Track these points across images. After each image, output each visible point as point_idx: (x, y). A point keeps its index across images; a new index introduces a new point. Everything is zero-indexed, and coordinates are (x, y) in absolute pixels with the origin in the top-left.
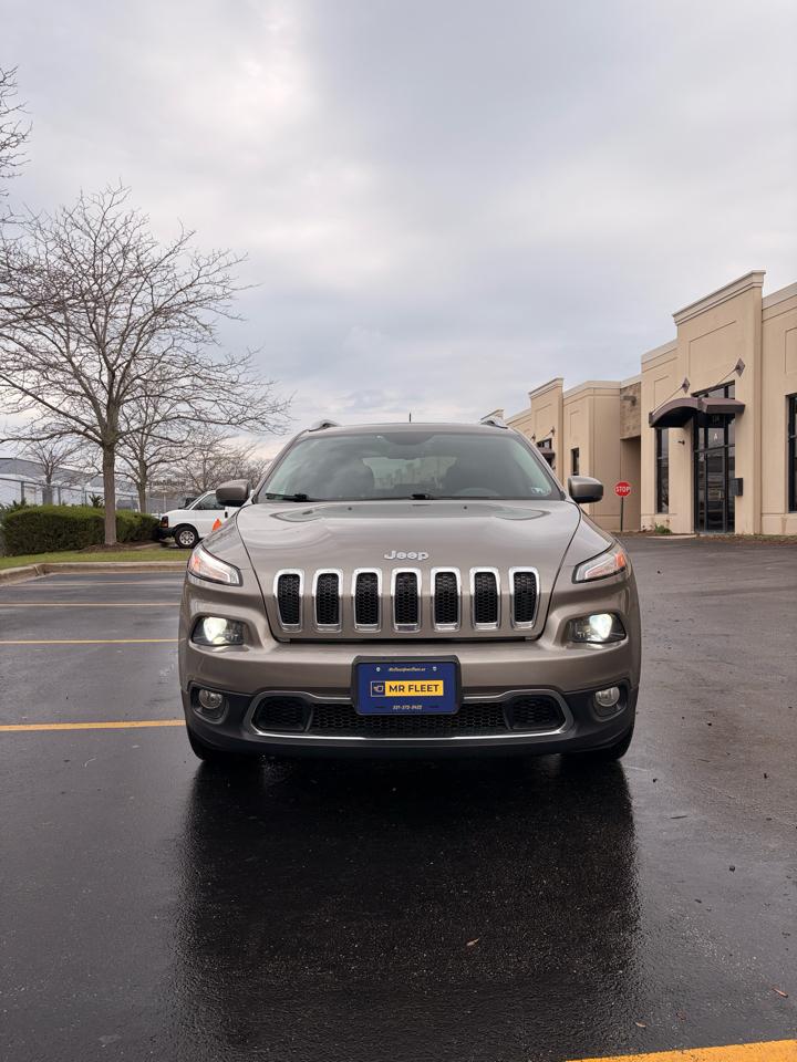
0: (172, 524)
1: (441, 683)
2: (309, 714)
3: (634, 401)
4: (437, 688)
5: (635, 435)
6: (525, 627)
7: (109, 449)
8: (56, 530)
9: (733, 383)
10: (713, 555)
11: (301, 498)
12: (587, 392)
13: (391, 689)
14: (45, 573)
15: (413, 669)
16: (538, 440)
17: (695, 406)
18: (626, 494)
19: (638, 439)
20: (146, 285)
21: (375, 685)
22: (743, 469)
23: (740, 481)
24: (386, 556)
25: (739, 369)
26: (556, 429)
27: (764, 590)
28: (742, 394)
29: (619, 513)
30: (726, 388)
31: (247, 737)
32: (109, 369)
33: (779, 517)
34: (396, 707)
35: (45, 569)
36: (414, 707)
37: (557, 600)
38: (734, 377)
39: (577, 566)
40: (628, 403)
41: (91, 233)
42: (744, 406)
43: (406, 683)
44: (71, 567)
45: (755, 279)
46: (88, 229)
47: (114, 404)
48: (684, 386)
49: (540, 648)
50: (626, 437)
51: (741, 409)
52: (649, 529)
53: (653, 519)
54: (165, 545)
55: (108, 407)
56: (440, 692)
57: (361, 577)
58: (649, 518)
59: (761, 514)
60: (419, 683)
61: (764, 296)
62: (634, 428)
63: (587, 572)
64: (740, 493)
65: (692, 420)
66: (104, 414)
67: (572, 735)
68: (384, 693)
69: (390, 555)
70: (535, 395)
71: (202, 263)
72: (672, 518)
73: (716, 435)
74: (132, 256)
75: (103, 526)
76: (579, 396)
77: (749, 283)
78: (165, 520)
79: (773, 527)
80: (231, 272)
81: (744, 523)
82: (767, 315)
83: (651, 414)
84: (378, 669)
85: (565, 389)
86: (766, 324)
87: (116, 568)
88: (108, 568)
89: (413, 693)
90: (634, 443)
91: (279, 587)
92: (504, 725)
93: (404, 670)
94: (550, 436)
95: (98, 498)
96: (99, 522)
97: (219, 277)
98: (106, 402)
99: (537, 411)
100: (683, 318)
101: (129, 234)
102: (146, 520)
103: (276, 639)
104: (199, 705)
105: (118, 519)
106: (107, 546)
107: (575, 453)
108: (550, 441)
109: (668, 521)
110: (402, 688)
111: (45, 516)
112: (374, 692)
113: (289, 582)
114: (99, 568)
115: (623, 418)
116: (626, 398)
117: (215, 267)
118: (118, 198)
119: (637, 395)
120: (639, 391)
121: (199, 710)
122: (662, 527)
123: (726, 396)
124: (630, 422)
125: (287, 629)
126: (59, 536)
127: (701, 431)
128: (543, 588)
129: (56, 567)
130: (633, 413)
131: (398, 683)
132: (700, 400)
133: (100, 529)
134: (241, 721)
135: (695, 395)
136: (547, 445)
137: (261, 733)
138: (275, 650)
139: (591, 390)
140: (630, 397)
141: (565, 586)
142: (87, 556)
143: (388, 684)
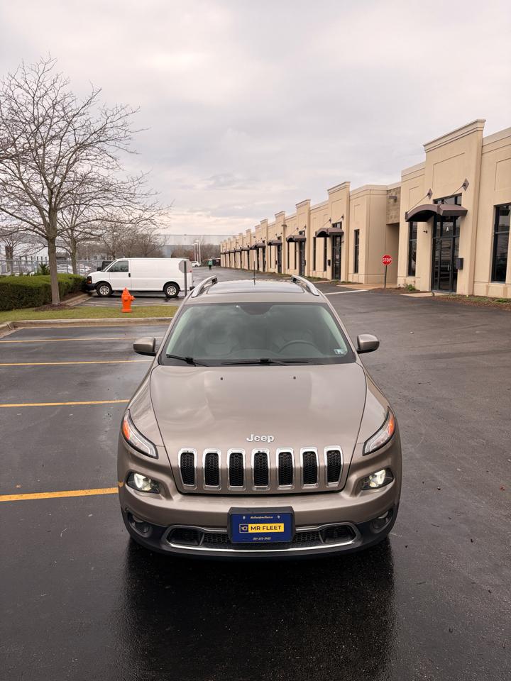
0: (94, 281)
1: (282, 525)
2: (202, 536)
3: (396, 200)
4: (280, 528)
5: (395, 222)
6: (334, 485)
7: (51, 241)
8: (19, 295)
9: (461, 194)
10: (442, 316)
11: (190, 362)
12: (366, 193)
13: (252, 528)
14: (15, 327)
15: (266, 517)
16: (333, 222)
17: (435, 210)
18: (389, 263)
19: (397, 225)
20: (70, 129)
21: (243, 526)
22: (464, 252)
23: (462, 260)
24: (248, 439)
25: (465, 185)
26: (345, 216)
27: (475, 354)
28: (466, 203)
29: (384, 272)
30: (456, 198)
31: (164, 548)
32: (48, 188)
33: (485, 285)
34: (255, 539)
35: (15, 326)
36: (266, 538)
37: (354, 468)
38: (462, 190)
39: (366, 443)
40: (392, 200)
41: (30, 91)
42: (466, 211)
43: (261, 525)
44: (31, 323)
45: (479, 125)
46: (28, 89)
47: (53, 211)
48: (429, 194)
49: (341, 497)
50: (390, 223)
51: (464, 213)
52: (402, 286)
53: (405, 280)
54: (90, 294)
55: (49, 213)
56: (282, 530)
57: (233, 455)
58: (403, 279)
59: (474, 282)
60: (269, 525)
61: (484, 137)
62: (395, 218)
63: (372, 445)
64: (461, 268)
65: (433, 217)
66: (47, 219)
67: (359, 544)
68: (248, 531)
69: (250, 439)
70: (331, 192)
71: (109, 113)
72: (417, 280)
73: (448, 226)
74: (59, 107)
75: (51, 289)
76: (360, 195)
77: (474, 127)
78: (90, 279)
79: (481, 291)
80: (128, 119)
81: (463, 286)
82: (485, 150)
83: (406, 213)
84: (244, 517)
85: (351, 189)
86: (485, 156)
87: (61, 324)
88: (56, 323)
89: (265, 531)
90: (395, 227)
91: (181, 461)
92: (319, 540)
93: (260, 518)
94: (341, 220)
95: (45, 265)
96: (48, 287)
97: (120, 123)
98: (48, 210)
99: (333, 202)
100: (430, 147)
101: (56, 92)
102: (77, 280)
103: (181, 493)
104: (134, 521)
105: (59, 283)
106: (54, 306)
107: (357, 232)
108: (341, 223)
109: (415, 282)
110: (259, 528)
111: (12, 285)
112: (242, 531)
113: (187, 457)
114: (50, 324)
115: (388, 210)
116: (391, 197)
117: (118, 116)
118: (48, 67)
119: (398, 195)
120: (399, 192)
121: (134, 524)
122: (411, 286)
123: (456, 203)
124: (393, 213)
125: (187, 487)
126: (22, 298)
127: (438, 223)
128: (345, 460)
129: (22, 323)
130: (395, 207)
131: (256, 525)
132: (439, 207)
133: (48, 292)
134: (160, 538)
135: (436, 201)
136: (339, 225)
137: (173, 545)
138: (181, 500)
139: (369, 190)
140: (393, 197)
141: (359, 457)
142: (41, 314)
143: (250, 526)
